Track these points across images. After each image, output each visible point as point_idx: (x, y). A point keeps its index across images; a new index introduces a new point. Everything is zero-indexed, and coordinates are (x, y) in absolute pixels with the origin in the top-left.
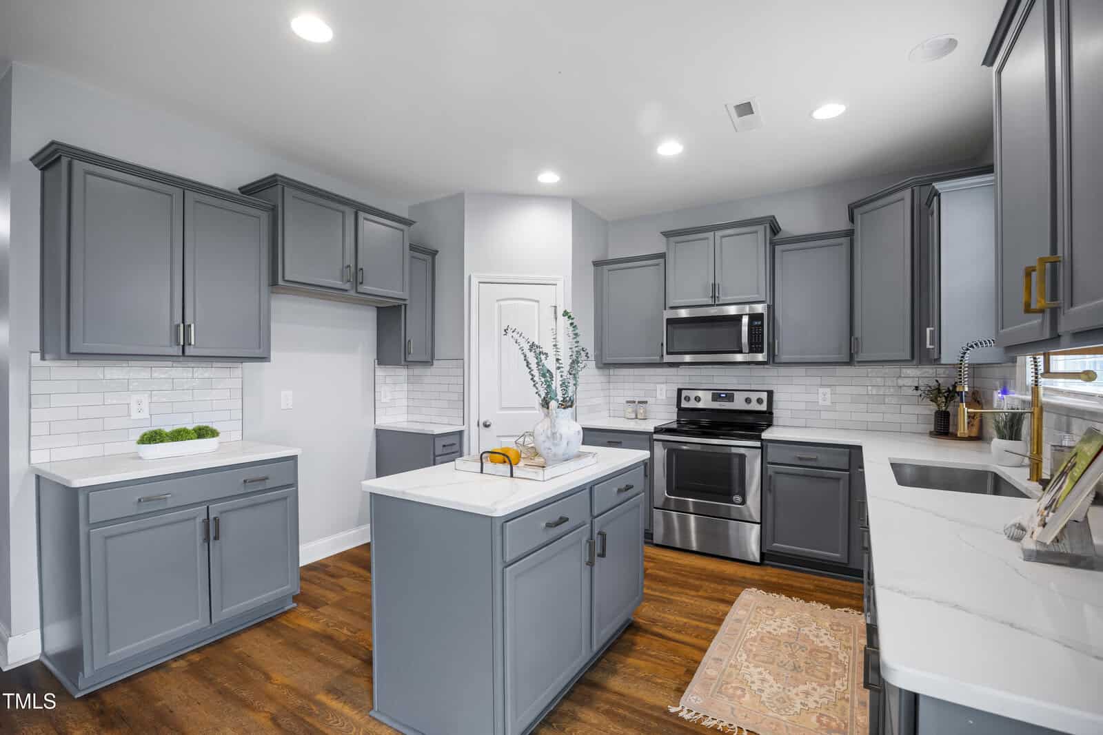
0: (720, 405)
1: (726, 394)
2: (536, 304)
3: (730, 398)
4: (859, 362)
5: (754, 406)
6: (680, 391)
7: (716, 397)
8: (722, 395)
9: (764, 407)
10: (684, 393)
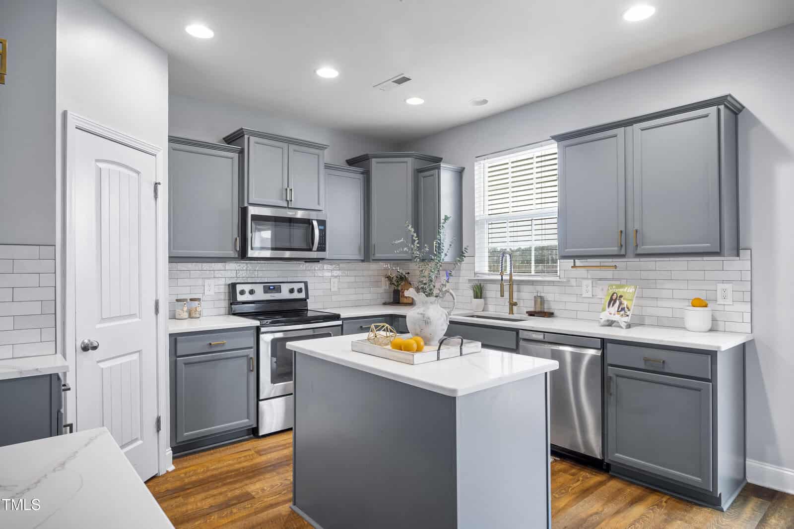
0: (271, 296)
1: (274, 286)
2: (135, 175)
3: (278, 289)
4: (373, 260)
5: (296, 295)
6: (233, 286)
7: (267, 290)
8: (271, 288)
9: (302, 295)
10: (239, 288)
